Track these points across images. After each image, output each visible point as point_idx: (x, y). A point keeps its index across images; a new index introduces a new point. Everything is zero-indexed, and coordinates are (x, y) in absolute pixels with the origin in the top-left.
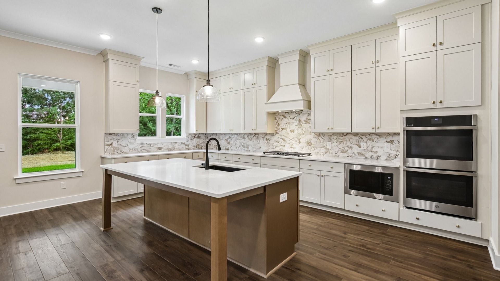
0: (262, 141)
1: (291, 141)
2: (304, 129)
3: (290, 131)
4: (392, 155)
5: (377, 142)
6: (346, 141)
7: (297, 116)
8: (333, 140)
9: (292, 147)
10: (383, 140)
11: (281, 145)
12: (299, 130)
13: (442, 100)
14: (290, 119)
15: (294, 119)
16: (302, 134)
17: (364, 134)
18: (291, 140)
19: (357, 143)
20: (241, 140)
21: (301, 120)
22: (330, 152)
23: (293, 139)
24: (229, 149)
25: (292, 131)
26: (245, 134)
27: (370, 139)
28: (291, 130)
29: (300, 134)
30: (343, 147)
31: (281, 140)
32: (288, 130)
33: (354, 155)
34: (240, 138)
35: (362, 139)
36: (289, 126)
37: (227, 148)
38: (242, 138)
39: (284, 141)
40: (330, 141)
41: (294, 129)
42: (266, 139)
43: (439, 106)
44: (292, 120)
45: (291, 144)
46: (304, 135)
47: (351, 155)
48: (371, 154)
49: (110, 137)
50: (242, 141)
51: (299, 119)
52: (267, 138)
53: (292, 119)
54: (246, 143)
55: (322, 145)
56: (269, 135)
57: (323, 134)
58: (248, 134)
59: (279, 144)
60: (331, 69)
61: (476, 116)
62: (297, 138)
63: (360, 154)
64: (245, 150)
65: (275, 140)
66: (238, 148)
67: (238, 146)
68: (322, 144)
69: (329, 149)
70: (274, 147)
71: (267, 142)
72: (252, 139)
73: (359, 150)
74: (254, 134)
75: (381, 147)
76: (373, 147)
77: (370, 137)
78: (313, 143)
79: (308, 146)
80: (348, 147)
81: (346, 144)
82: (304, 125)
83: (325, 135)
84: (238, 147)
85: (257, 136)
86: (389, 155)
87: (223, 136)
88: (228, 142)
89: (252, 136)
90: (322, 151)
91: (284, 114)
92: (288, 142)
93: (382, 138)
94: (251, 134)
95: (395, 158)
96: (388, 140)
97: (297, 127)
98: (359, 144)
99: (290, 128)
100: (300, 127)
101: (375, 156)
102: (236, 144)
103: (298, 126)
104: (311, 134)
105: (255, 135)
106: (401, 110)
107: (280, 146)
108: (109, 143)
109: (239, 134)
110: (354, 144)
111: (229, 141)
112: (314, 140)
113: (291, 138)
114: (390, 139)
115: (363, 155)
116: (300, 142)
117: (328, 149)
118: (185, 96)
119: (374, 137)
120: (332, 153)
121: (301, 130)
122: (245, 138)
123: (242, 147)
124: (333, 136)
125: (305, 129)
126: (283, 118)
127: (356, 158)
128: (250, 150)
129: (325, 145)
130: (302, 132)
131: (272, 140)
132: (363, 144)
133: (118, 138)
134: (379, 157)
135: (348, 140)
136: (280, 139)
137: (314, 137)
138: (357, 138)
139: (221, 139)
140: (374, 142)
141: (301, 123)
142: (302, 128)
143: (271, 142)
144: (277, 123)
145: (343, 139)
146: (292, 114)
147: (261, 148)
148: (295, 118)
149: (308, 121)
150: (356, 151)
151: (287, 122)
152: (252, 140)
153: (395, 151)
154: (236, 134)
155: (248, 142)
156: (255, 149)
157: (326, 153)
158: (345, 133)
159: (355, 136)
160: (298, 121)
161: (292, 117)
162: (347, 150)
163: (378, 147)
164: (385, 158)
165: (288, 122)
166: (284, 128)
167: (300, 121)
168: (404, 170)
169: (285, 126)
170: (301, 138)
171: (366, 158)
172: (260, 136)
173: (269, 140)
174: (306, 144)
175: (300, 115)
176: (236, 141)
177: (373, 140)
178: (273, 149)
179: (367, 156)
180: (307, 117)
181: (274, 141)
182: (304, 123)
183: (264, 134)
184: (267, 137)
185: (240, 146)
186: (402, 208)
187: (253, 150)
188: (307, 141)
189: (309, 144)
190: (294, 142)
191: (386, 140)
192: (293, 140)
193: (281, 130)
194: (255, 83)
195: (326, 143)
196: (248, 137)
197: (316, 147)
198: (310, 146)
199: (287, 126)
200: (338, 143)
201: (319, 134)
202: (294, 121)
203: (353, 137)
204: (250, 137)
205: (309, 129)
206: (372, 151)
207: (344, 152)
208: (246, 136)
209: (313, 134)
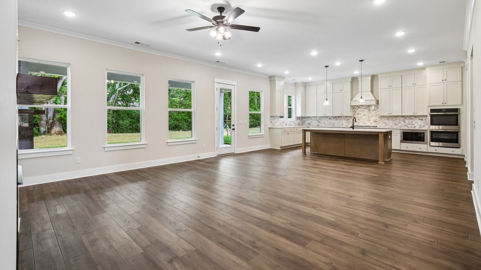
0: (344, 121)
1: (364, 120)
3: (363, 115)
4: (422, 126)
5: (414, 120)
8: (390, 120)
9: (364, 124)
11: (357, 123)
12: (369, 115)
13: (446, 102)
17: (407, 116)
19: (403, 121)
21: (370, 109)
24: (320, 125)
27: (410, 119)
29: (370, 117)
30: (395, 123)
32: (362, 115)
33: (401, 126)
34: (327, 119)
35: (406, 118)
36: (362, 112)
37: (318, 125)
39: (359, 120)
40: (388, 120)
43: (445, 104)
46: (372, 117)
47: (400, 126)
48: (411, 125)
49: (272, 118)
50: (330, 121)
57: (384, 116)
60: (390, 85)
61: (459, 109)
63: (405, 126)
66: (326, 125)
67: (327, 124)
68: (383, 121)
71: (348, 121)
72: (337, 119)
73: (405, 124)
75: (417, 122)
76: (412, 122)
77: (410, 118)
78: (377, 120)
79: (375, 123)
80: (398, 122)
81: (397, 121)
86: (420, 126)
87: (315, 118)
90: (383, 125)
91: (359, 106)
92: (362, 121)
93: (417, 118)
94: (336, 117)
95: (424, 127)
96: (420, 119)
97: (368, 113)
98: (405, 121)
101: (413, 126)
104: (376, 117)
106: (428, 106)
108: (271, 121)
110: (402, 121)
111: (319, 121)
112: (378, 120)
113: (364, 119)
115: (407, 126)
116: (369, 121)
117: (387, 124)
118: (294, 96)
119: (412, 117)
120: (389, 126)
123: (329, 124)
124: (390, 117)
125: (373, 114)
126: (358, 109)
127: (403, 128)
129: (385, 122)
131: (351, 120)
132: (407, 121)
133: (274, 118)
134: (415, 127)
135: (398, 119)
137: (378, 118)
138: (404, 118)
139: (313, 120)
140: (413, 120)
141: (370, 111)
142: (371, 113)
144: (354, 110)
145: (396, 118)
147: (344, 124)
148: (366, 108)
149: (375, 110)
150: (403, 125)
153: (424, 124)
155: (333, 121)
157: (386, 126)
158: (397, 116)
159: (402, 117)
160: (368, 110)
161: (364, 108)
162: (398, 124)
163: (415, 122)
164: (419, 127)
165: (362, 110)
166: (359, 113)
168: (429, 131)
170: (370, 119)
172: (342, 118)
174: (373, 122)
175: (369, 107)
177: (412, 119)
179: (409, 126)
182: (372, 111)
183: (345, 117)
184: (348, 118)
185: (328, 124)
186: (429, 146)
188: (374, 120)
189: (376, 121)
193: (357, 114)
194: (343, 90)
195: (385, 121)
196: (334, 118)
197: (380, 123)
198: (376, 123)
199: (361, 113)
200: (393, 121)
201: (382, 117)
202: (365, 110)
203: (401, 118)
204: (335, 119)
205: (376, 114)
206: (411, 124)
207: (395, 125)
208: (332, 118)
209: (378, 116)
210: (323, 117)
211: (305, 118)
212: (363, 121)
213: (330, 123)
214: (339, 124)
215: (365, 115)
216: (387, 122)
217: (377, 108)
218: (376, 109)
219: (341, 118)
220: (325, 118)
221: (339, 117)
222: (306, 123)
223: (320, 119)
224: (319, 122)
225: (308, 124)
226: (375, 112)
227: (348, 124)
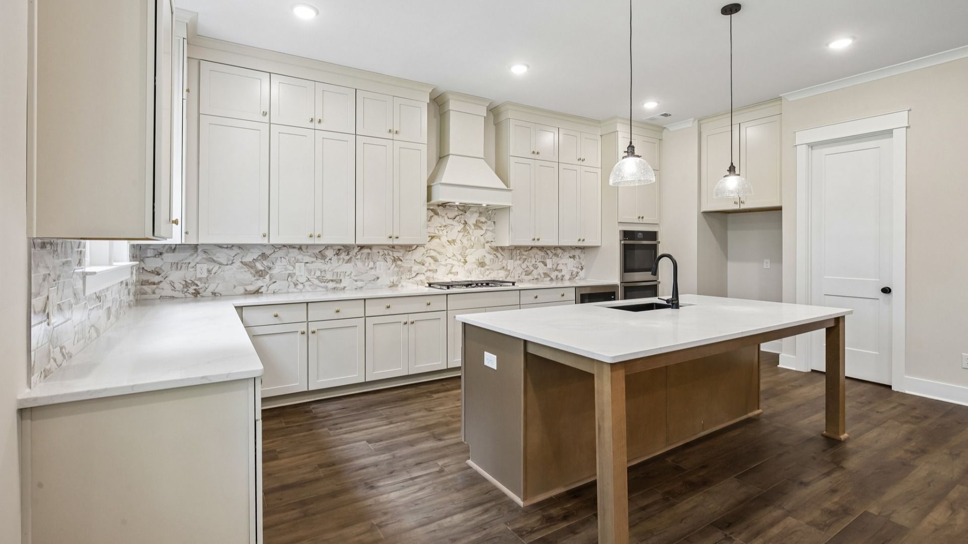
0: (381, 264)
1: (450, 261)
2: (473, 238)
3: (448, 241)
4: (574, 273)
5: (562, 258)
6: (531, 257)
7: (461, 215)
8: (515, 258)
9: (451, 273)
10: (567, 255)
11: (430, 270)
12: (465, 241)
14: (448, 218)
15: (455, 220)
16: (469, 248)
17: (549, 248)
18: (448, 259)
19: (543, 260)
20: (312, 262)
21: (468, 222)
22: (512, 276)
23: (453, 256)
25: (452, 242)
26: (327, 247)
27: (555, 255)
28: (450, 240)
29: (466, 247)
30: (527, 267)
31: (430, 260)
32: (444, 239)
33: (539, 277)
34: (307, 259)
35: (547, 254)
36: (445, 232)
38: (317, 257)
39: (436, 260)
40: (512, 259)
41: (454, 238)
42: (393, 258)
44: (451, 220)
45: (450, 266)
46: (473, 250)
47: (536, 277)
48: (556, 273)
50: (319, 264)
51: (465, 221)
52: (394, 255)
53: (451, 218)
54: (332, 270)
55: (501, 265)
56: (400, 250)
57: (503, 248)
58: (339, 248)
59: (424, 268)
60: (537, 150)
61: (658, 232)
62: (461, 254)
63: (546, 275)
64: (326, 287)
65: (415, 260)
66: (300, 286)
67: (303, 279)
68: (500, 263)
69: (511, 272)
70: (414, 275)
71: (396, 266)
72: (351, 258)
73: (545, 270)
74: (358, 246)
75: (566, 264)
76: (558, 264)
77: (555, 251)
78: (487, 261)
79: (479, 268)
80: (533, 265)
81: (531, 262)
82: (473, 232)
83: (504, 249)
84: (302, 283)
85: (366, 251)
86: (572, 273)
87: (232, 253)
88: (257, 272)
89: (353, 253)
90: (500, 275)
92: (443, 263)
93: (566, 253)
94: (347, 248)
95: (577, 276)
96: (571, 256)
97: (461, 234)
98: (545, 261)
99: (447, 236)
100: (467, 236)
101: (560, 275)
102: (295, 274)
103: (463, 233)
104: (484, 248)
105: (360, 250)
106: (618, 222)
107: (426, 272)
109: (303, 248)
110: (539, 262)
111: (259, 266)
112: (488, 258)
113: (450, 255)
114: (573, 253)
115: (549, 276)
116: (466, 262)
117: (509, 271)
119: (559, 251)
121: (468, 240)
122: (328, 258)
123: (316, 282)
124: (515, 250)
125: (475, 238)
126: (432, 216)
127: (542, 281)
128: (345, 287)
129: (504, 265)
130: (469, 244)
131: (406, 260)
132: (548, 261)
134: (563, 276)
135: (533, 256)
136: (427, 256)
137: (488, 253)
138: (543, 254)
139: (220, 264)
140: (559, 258)
141: (468, 228)
143: (406, 264)
145: (528, 254)
146: (452, 210)
147: (380, 281)
148: (458, 218)
149: (480, 225)
150: (541, 272)
151: (442, 225)
152: (350, 262)
154: (294, 248)
155: (337, 266)
156: (362, 283)
157: (506, 278)
159: (540, 250)
160: (463, 224)
161: (452, 215)
162: (533, 270)
163: (563, 264)
164: (569, 277)
165: (444, 224)
166: (434, 236)
167: (466, 223)
169: (436, 232)
170: (467, 256)
171: (552, 279)
172: (375, 250)
173: (401, 261)
174: (477, 265)
175: (466, 212)
176: (294, 267)
177: (558, 256)
178: (410, 279)
179: (552, 276)
180: (478, 219)
181: (413, 262)
182: (473, 227)
183: (388, 248)
184: (396, 254)
185: (308, 280)
187: (356, 287)
188: (478, 260)
189: (482, 264)
190: (455, 263)
191: (569, 255)
192: (454, 258)
194: (398, 130)
195: (506, 262)
196: (337, 254)
197: (492, 270)
198: (483, 269)
199: (441, 232)
200: (522, 260)
201: (496, 249)
202: (454, 223)
203: (539, 252)
204: (343, 255)
205: (482, 240)
206: (557, 270)
207: (528, 273)
208: (330, 253)
209: (487, 246)
210: (284, 246)
211: (165, 256)
212: (446, 265)
213: (318, 278)
214: (362, 281)
215: (454, 241)
216: (510, 264)
217: (486, 218)
218: (482, 223)
219: (368, 251)
220: (291, 250)
221: (362, 247)
222: (172, 284)
223: (264, 256)
224: (260, 274)
225: (187, 285)
226: (483, 232)
227: (395, 278)
